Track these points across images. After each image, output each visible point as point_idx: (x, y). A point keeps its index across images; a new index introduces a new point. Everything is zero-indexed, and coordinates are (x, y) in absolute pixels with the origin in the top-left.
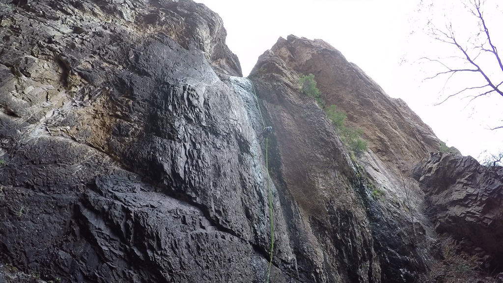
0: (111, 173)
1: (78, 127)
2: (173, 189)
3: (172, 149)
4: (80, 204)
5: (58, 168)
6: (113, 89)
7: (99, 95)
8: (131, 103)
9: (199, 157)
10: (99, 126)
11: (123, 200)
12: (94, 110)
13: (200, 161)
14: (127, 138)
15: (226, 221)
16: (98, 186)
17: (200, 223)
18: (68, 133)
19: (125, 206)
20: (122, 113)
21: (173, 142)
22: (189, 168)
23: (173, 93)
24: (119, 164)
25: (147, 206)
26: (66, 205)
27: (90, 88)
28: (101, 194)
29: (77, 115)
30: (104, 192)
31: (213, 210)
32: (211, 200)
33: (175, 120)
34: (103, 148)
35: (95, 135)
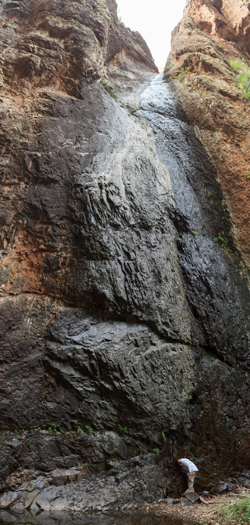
0: (59, 317)
1: (11, 280)
2: (119, 313)
3: (108, 272)
4: (47, 358)
5: (14, 332)
6: (27, 220)
7: (15, 234)
8: (50, 230)
9: (137, 270)
10: (28, 268)
11: (81, 343)
12: (17, 253)
13: (138, 274)
14: (60, 271)
15: (174, 331)
16: (56, 336)
17: (151, 341)
18: (5, 291)
19: (86, 348)
20: (45, 245)
21: (107, 262)
22: (129, 287)
23: (90, 198)
24: (60, 302)
25: (103, 341)
26: (36, 364)
27: (4, 231)
28: (62, 343)
29: (5, 269)
30: (63, 341)
31: (161, 323)
32: (156, 314)
33: (102, 235)
34: (40, 290)
35: (28, 280)
